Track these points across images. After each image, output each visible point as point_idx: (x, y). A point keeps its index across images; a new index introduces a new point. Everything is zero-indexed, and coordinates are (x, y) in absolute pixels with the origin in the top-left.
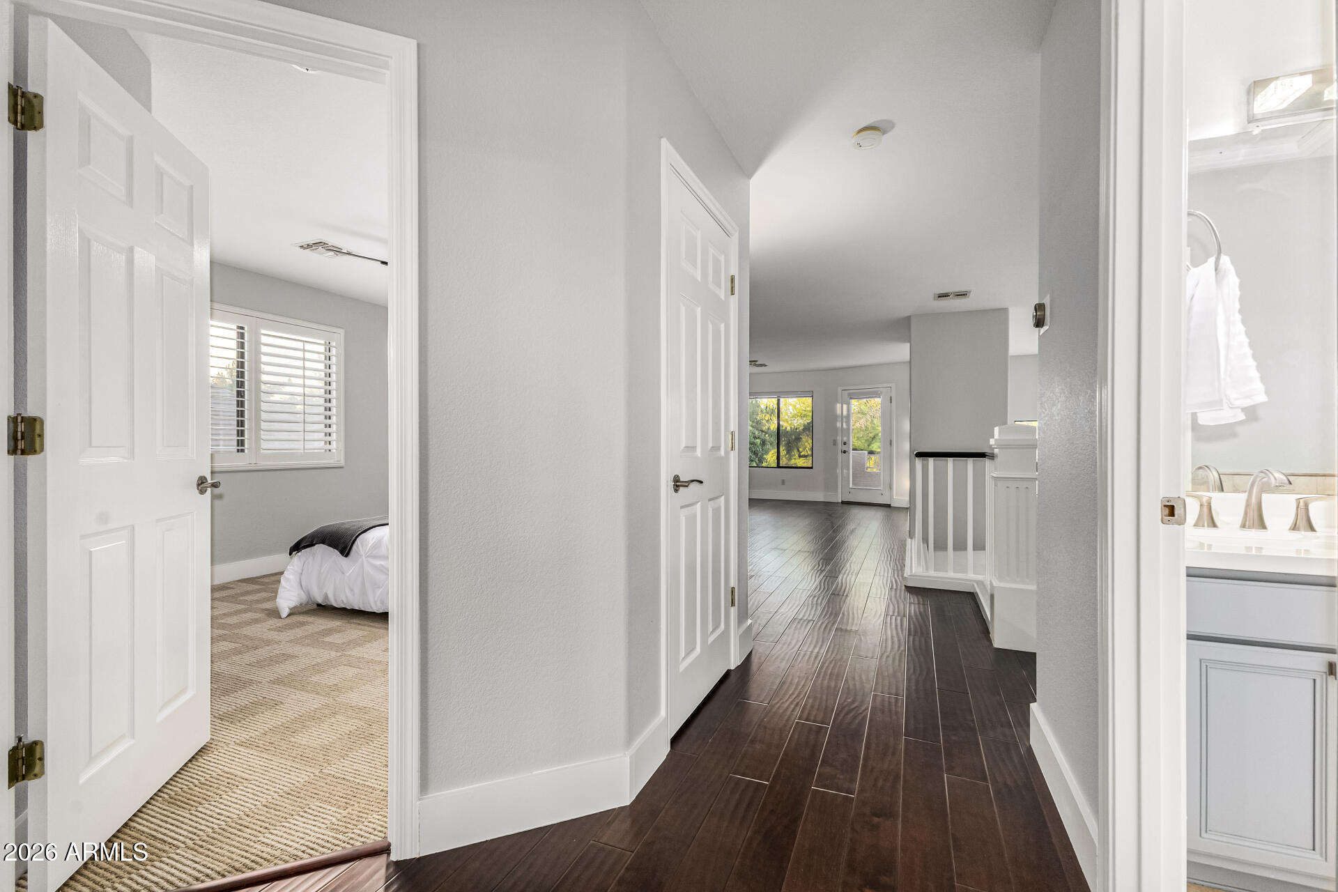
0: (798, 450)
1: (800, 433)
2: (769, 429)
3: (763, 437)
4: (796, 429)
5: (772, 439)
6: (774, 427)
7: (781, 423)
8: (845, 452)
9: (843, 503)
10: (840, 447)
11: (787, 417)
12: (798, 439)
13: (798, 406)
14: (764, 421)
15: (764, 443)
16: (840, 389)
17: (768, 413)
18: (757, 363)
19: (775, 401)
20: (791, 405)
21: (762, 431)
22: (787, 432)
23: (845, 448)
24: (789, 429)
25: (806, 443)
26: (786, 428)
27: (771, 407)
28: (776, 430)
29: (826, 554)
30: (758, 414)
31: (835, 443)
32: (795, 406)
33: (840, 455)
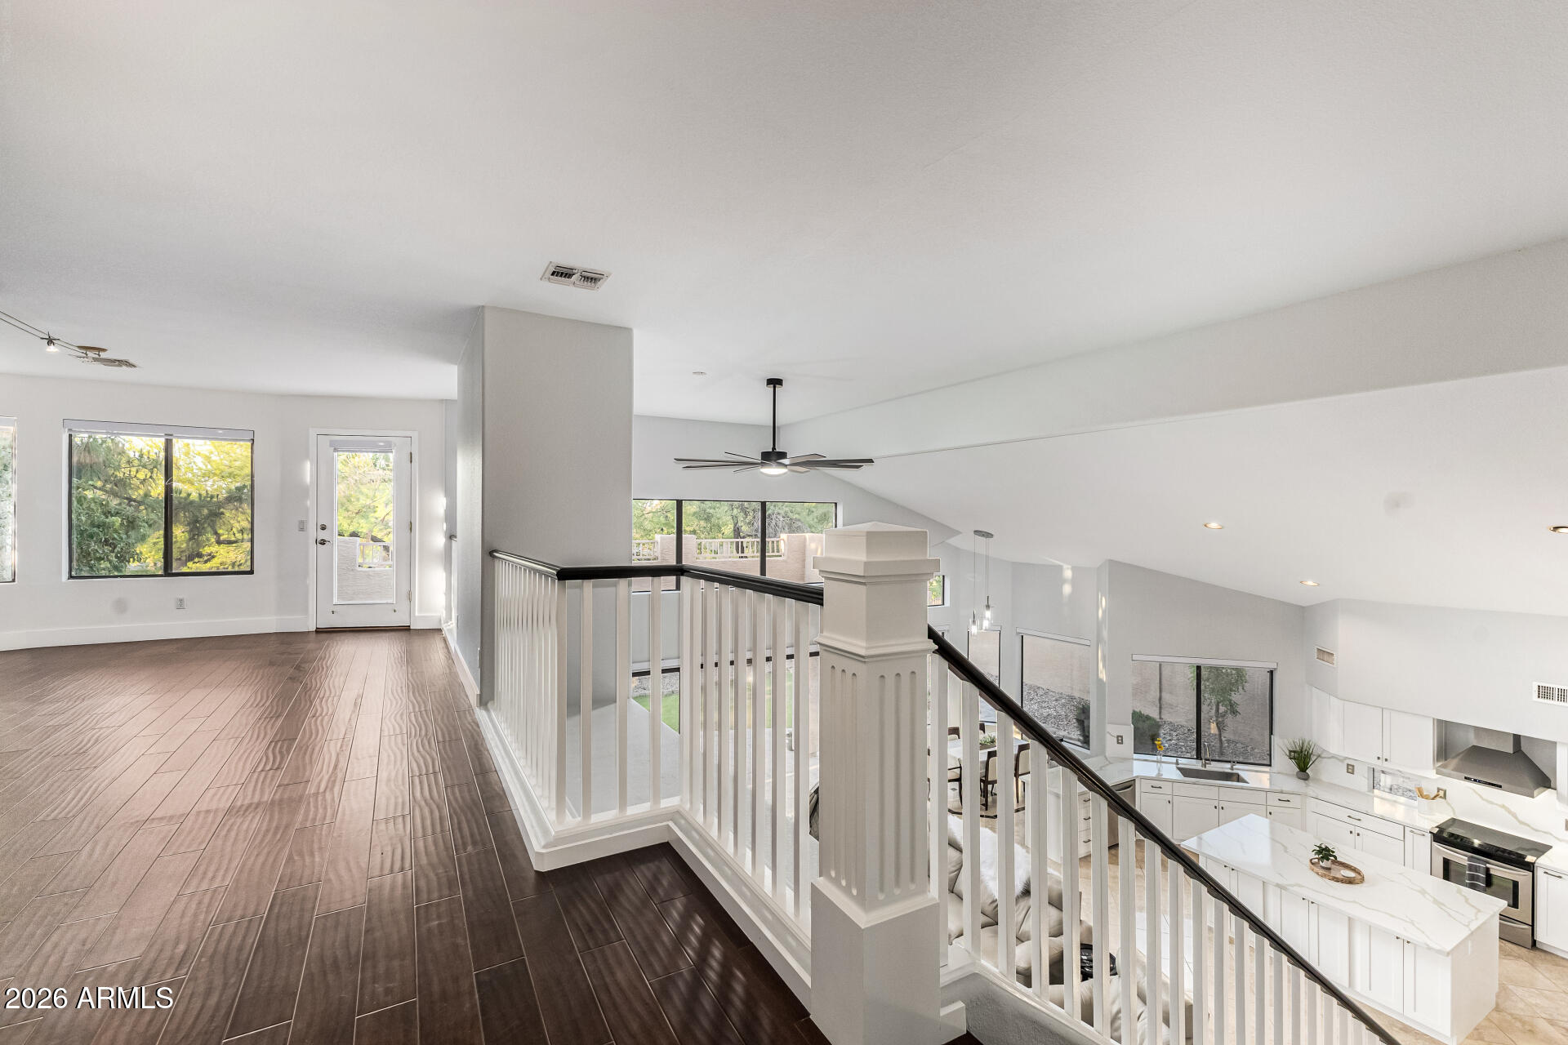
0: (216, 533)
1: (220, 505)
2: (147, 495)
3: (130, 510)
4: (212, 497)
5: (153, 516)
6: (158, 490)
7: (174, 485)
8: (323, 542)
9: (318, 631)
10: (313, 532)
11: (190, 475)
12: (215, 515)
13: (214, 458)
14: (135, 482)
15: (131, 524)
16: (313, 433)
17: (144, 466)
18: (103, 355)
19: (160, 442)
20: (199, 454)
21: (130, 499)
22: (192, 502)
23: (322, 535)
24: (194, 496)
25: (235, 521)
26: (189, 495)
27: (153, 456)
28: (162, 497)
29: (281, 727)
30: (118, 468)
31: (302, 527)
32: (208, 459)
33: (313, 547)
